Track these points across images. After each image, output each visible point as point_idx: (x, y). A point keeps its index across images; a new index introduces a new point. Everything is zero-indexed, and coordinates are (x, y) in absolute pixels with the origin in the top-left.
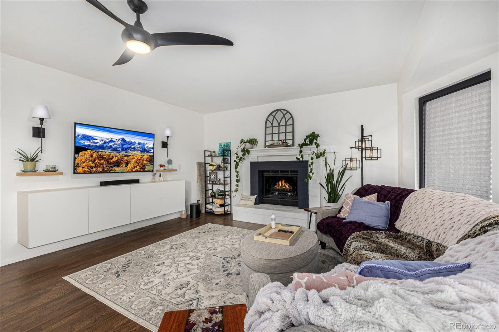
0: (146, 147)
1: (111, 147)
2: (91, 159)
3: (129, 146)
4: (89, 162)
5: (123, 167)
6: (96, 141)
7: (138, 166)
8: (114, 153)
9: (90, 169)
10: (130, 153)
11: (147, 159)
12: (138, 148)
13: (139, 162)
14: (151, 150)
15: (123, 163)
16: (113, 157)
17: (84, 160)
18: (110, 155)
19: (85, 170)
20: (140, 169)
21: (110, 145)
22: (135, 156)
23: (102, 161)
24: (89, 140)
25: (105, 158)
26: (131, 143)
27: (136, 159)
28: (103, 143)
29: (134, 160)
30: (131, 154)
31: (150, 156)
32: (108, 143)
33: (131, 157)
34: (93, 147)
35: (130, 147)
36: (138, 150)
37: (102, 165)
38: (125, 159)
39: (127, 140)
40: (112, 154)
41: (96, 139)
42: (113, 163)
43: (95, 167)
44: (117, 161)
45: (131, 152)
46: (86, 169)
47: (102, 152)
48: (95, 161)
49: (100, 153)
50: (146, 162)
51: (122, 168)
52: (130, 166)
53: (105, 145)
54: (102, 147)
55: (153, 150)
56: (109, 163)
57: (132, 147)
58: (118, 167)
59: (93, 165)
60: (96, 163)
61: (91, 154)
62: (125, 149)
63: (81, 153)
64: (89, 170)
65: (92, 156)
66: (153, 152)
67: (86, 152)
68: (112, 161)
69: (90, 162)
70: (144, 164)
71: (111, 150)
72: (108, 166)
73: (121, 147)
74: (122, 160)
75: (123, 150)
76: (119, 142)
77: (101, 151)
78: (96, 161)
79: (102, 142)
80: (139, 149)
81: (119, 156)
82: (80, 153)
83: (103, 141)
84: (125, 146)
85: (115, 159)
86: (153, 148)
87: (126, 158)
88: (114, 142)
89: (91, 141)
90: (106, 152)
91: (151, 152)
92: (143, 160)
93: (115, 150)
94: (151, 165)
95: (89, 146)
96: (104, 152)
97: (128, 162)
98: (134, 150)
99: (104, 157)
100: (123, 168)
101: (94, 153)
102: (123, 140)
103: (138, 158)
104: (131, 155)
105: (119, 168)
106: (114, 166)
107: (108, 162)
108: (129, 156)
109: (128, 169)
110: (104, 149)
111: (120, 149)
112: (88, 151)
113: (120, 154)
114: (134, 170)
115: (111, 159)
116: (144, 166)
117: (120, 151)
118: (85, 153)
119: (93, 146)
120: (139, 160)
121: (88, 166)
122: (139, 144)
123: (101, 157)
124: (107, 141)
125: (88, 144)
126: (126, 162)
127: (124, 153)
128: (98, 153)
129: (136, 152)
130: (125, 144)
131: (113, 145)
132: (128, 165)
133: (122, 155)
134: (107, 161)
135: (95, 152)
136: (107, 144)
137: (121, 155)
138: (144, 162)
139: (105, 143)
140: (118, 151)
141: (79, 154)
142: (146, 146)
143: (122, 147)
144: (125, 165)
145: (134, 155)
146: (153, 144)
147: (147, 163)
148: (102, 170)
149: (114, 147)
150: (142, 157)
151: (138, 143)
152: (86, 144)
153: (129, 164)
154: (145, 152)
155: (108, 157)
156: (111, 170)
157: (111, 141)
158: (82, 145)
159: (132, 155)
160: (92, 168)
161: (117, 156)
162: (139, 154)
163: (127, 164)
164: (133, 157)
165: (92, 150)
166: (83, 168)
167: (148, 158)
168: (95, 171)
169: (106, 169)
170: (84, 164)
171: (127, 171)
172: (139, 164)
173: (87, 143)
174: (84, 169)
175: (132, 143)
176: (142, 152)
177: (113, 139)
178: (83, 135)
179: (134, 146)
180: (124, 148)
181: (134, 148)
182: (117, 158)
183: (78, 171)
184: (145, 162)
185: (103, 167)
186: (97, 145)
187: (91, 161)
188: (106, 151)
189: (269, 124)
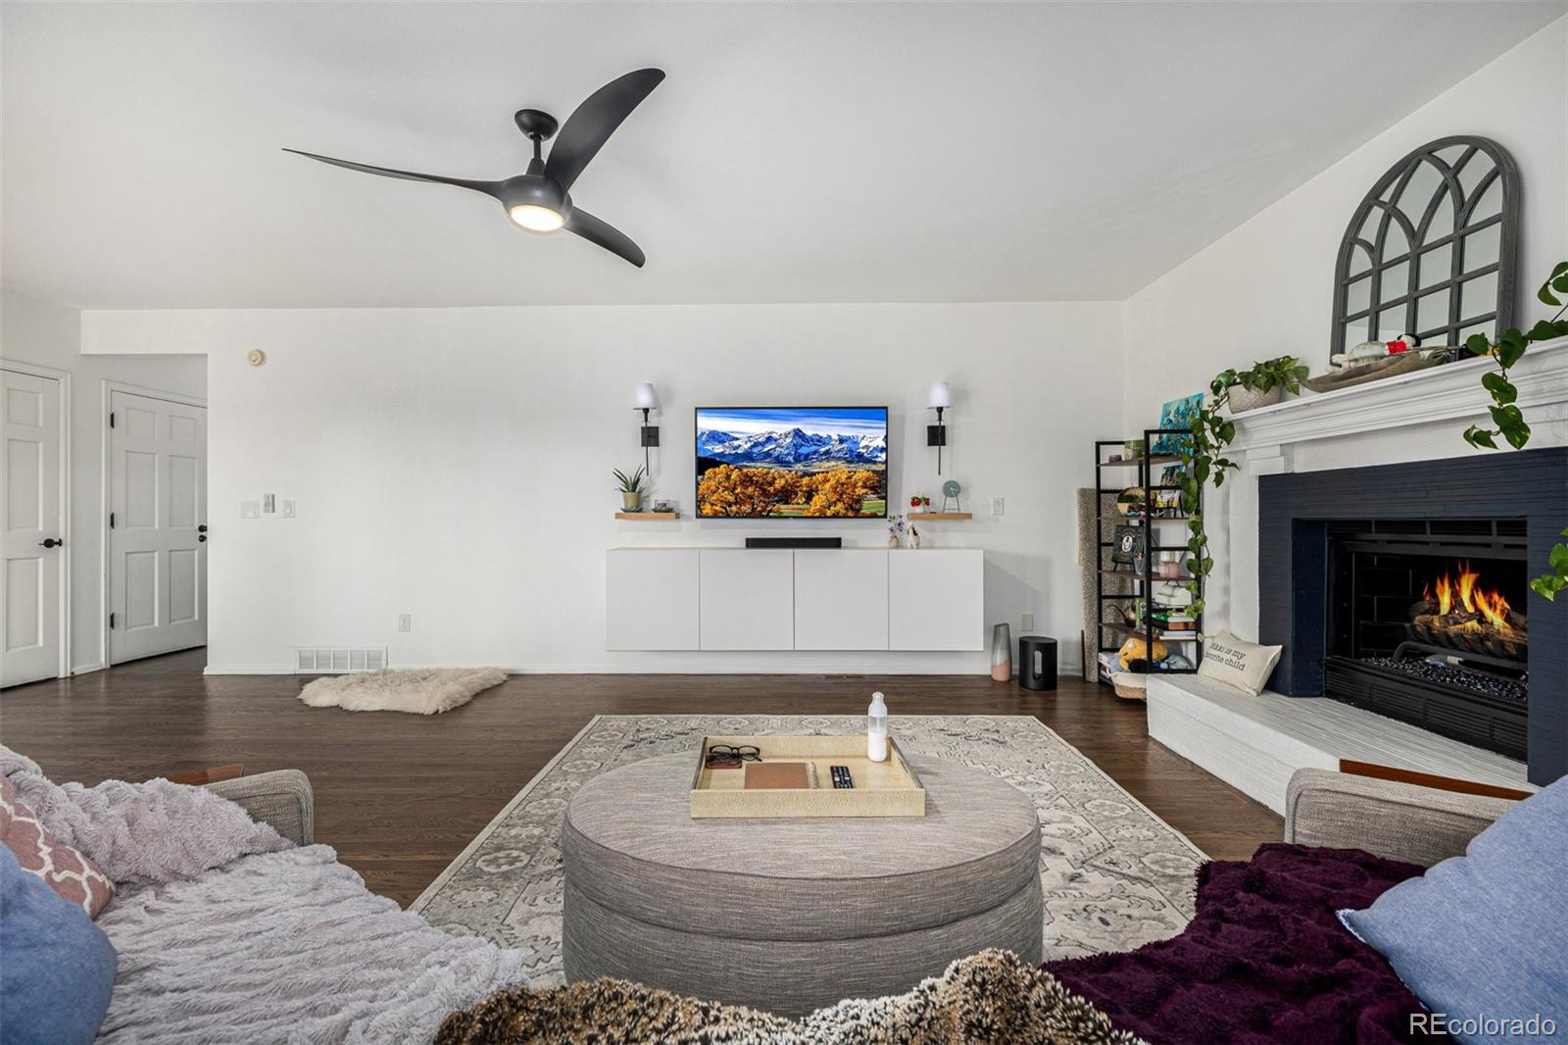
0: (863, 448)
1: (768, 454)
2: (727, 485)
3: (814, 448)
4: (723, 491)
5: (798, 504)
6: (736, 443)
7: (839, 500)
8: (776, 470)
9: (725, 509)
10: (817, 467)
11: (864, 483)
12: (839, 451)
13: (841, 489)
14: (879, 454)
15: (800, 493)
16: (774, 479)
17: (714, 488)
18: (768, 473)
19: (716, 511)
20: (846, 509)
21: (766, 449)
22: (830, 474)
23: (750, 489)
24: (722, 442)
25: (757, 482)
26: (818, 441)
27: (833, 482)
28: (752, 447)
29: (827, 486)
30: (818, 470)
31: (874, 471)
32: (763, 444)
33: (820, 477)
34: (731, 458)
35: (815, 452)
36: (839, 459)
37: (751, 497)
38: (804, 482)
39: (809, 432)
40: (772, 471)
41: (737, 439)
42: (775, 495)
43: (735, 504)
44: (783, 487)
45: (818, 463)
46: (718, 508)
47: (750, 467)
48: (735, 489)
49: (745, 470)
50: (864, 491)
51: (796, 506)
52: (818, 501)
53: (755, 450)
54: (748, 456)
55: (884, 455)
56: (765, 493)
57: (823, 450)
58: (787, 503)
59: (731, 499)
60: (737, 494)
61: (727, 474)
62: (802, 458)
63: (709, 472)
64: (724, 511)
65: (728, 477)
66: (886, 462)
67: (717, 470)
68: (771, 489)
69: (726, 492)
70: (858, 495)
71: (769, 463)
72: (764, 502)
73: (793, 453)
74: (797, 487)
75: (797, 460)
76: (789, 440)
77: (748, 464)
78: (738, 491)
79: (749, 444)
80: (840, 454)
81: (788, 477)
82: (706, 473)
83: (750, 441)
84: (804, 450)
85: (780, 483)
86: (883, 450)
87: (805, 480)
88: (776, 440)
89: (727, 444)
90: (758, 468)
91: (880, 459)
92: (855, 486)
93: (780, 461)
94: (880, 498)
95: (722, 455)
96: (754, 467)
97: (813, 490)
98: (828, 460)
99: (755, 479)
100: (800, 506)
101: (732, 471)
102: (798, 433)
103: (838, 481)
104: (819, 473)
105: (790, 506)
106: (778, 502)
107: (764, 491)
108: (814, 474)
109: (812, 510)
110: (753, 460)
111: (791, 458)
112: (722, 466)
113: (790, 471)
114: (829, 513)
115: (771, 484)
116: (858, 501)
117: (789, 462)
118: (715, 473)
119: (730, 454)
120: (843, 484)
121: (722, 501)
122: (842, 441)
123: (747, 480)
124: (760, 440)
125: (722, 450)
126: (806, 492)
127: (802, 468)
128: (741, 470)
129: (833, 463)
130: (802, 445)
131: (774, 449)
132: (811, 500)
133: (796, 473)
134: (760, 488)
135: (736, 468)
136: (760, 448)
137: (793, 472)
138: (856, 490)
139: (756, 445)
140: (787, 464)
141: (704, 474)
142: (862, 445)
143: (796, 452)
144: (804, 500)
145: (827, 472)
146: (883, 437)
147: (866, 494)
148: (749, 511)
149: (776, 454)
150: (850, 478)
151: (836, 438)
152: (717, 451)
153: (814, 495)
154: (858, 462)
155: (764, 479)
156: (770, 511)
157: (769, 439)
158: (710, 453)
159: (823, 472)
160: (730, 506)
161: (784, 477)
162: (840, 470)
163: (809, 497)
164: (825, 477)
165: (729, 465)
166: (712, 505)
167: (868, 479)
168: (737, 513)
169: (759, 509)
170: (714, 497)
171: (809, 515)
172: (841, 495)
173: (719, 449)
174: (714, 507)
175: (820, 441)
176: (850, 462)
177: (774, 435)
178: (710, 432)
179: (827, 448)
180: (800, 456)
181: (827, 452)
182: (783, 482)
183: (704, 512)
184: (860, 491)
185: (753, 504)
186: (739, 451)
187: (726, 489)
188: (758, 464)
189: (1361, 261)
